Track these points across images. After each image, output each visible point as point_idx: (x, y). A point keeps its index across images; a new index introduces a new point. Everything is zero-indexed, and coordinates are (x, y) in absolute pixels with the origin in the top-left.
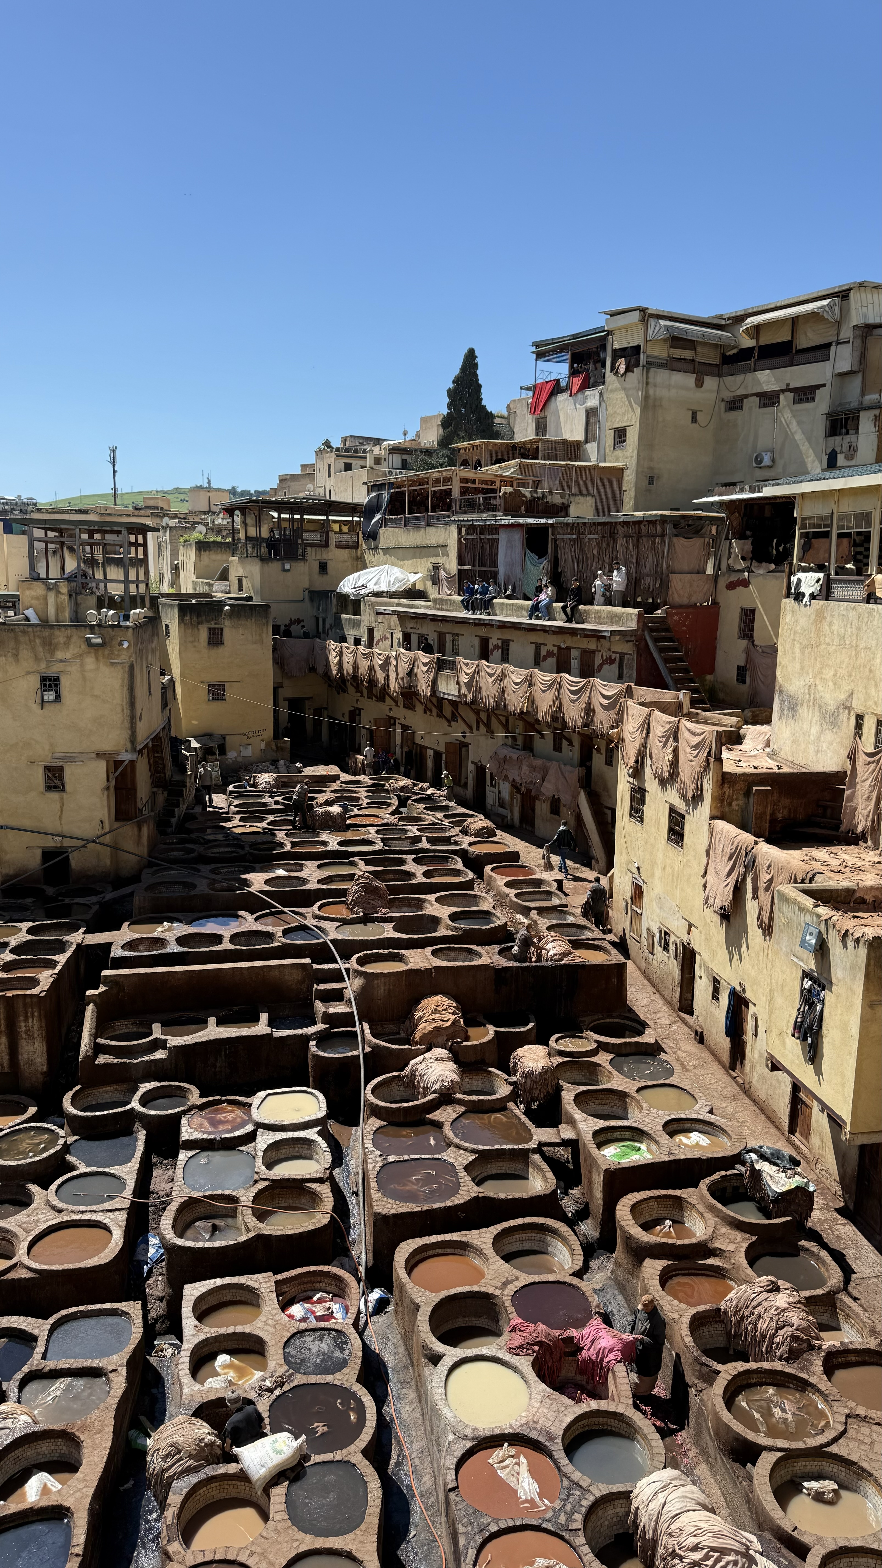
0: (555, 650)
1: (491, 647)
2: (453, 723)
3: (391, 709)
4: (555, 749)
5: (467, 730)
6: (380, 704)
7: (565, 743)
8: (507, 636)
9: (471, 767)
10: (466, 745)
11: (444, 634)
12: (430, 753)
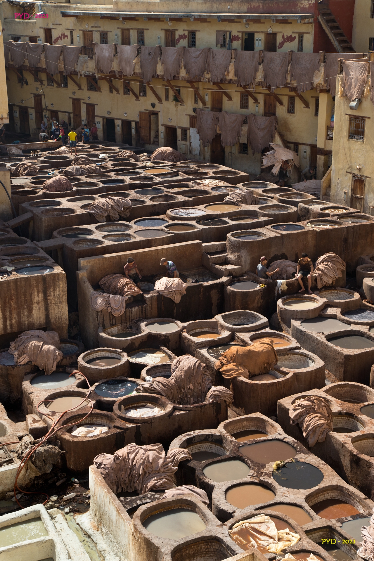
0: (240, 35)
1: (177, 37)
2: (141, 98)
3: (74, 93)
4: (242, 107)
5: (156, 102)
6: (62, 90)
7: (251, 101)
8: (193, 28)
9: (162, 129)
10: (156, 114)
11: (128, 30)
12: (118, 123)
